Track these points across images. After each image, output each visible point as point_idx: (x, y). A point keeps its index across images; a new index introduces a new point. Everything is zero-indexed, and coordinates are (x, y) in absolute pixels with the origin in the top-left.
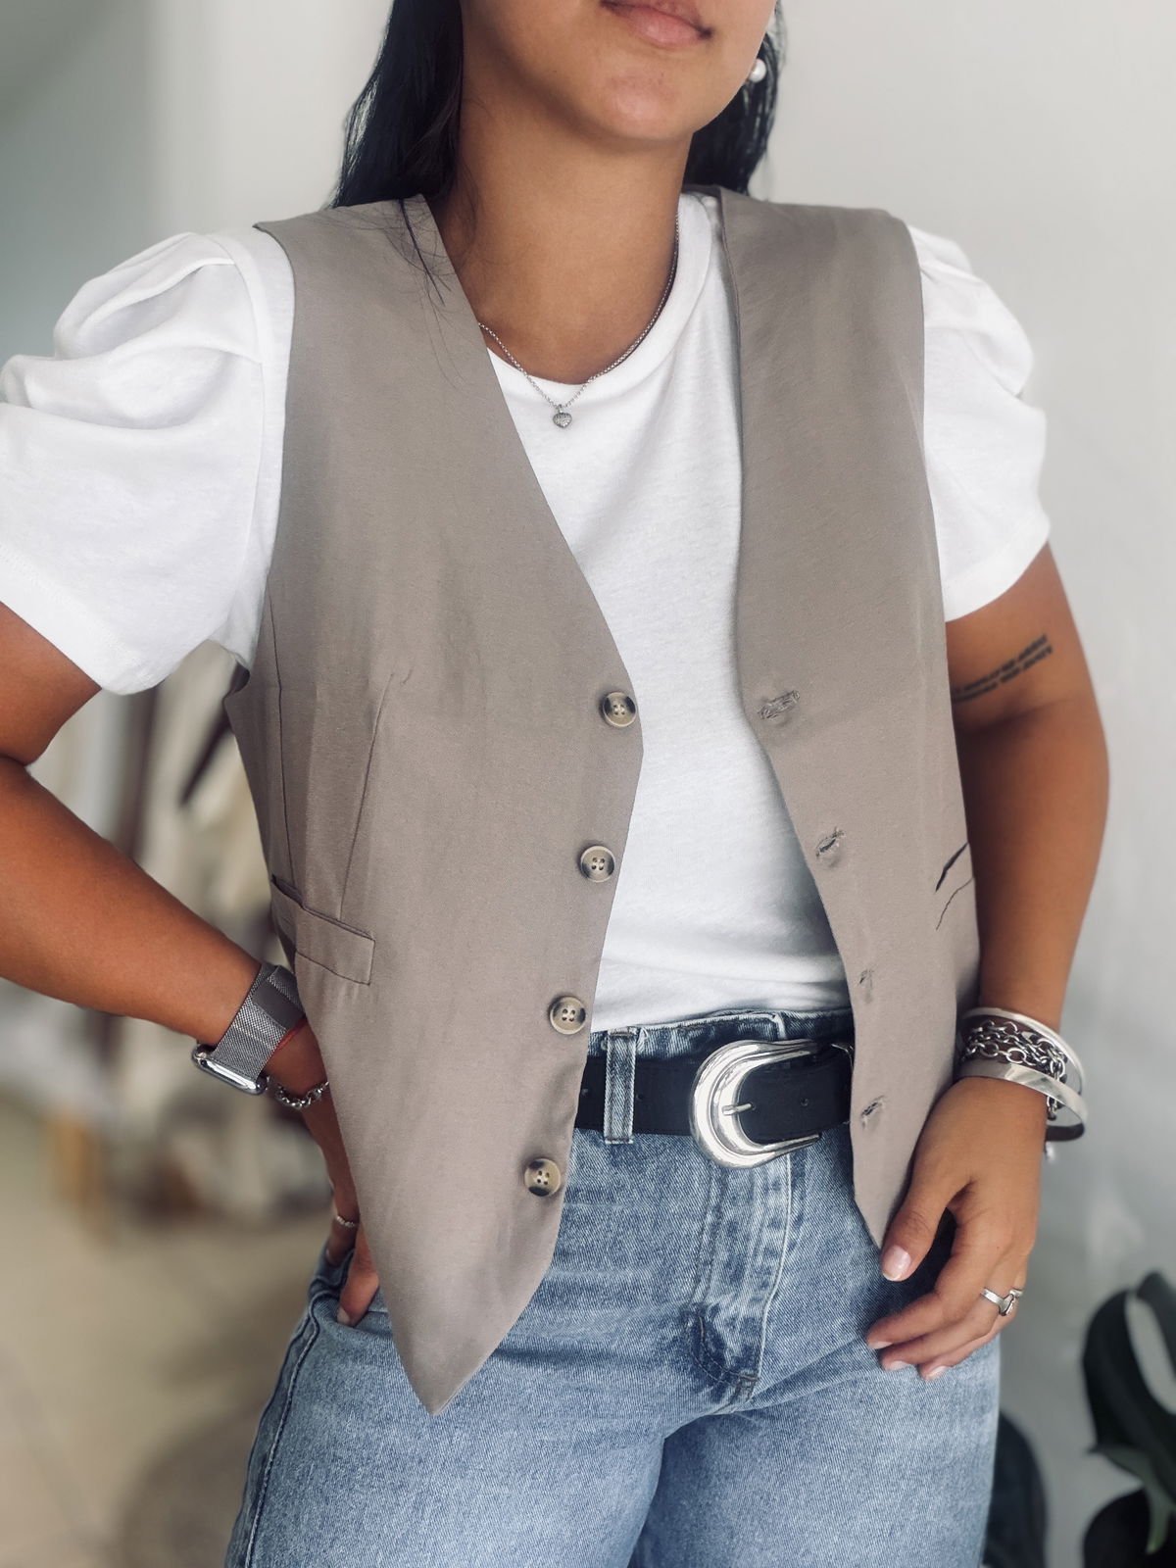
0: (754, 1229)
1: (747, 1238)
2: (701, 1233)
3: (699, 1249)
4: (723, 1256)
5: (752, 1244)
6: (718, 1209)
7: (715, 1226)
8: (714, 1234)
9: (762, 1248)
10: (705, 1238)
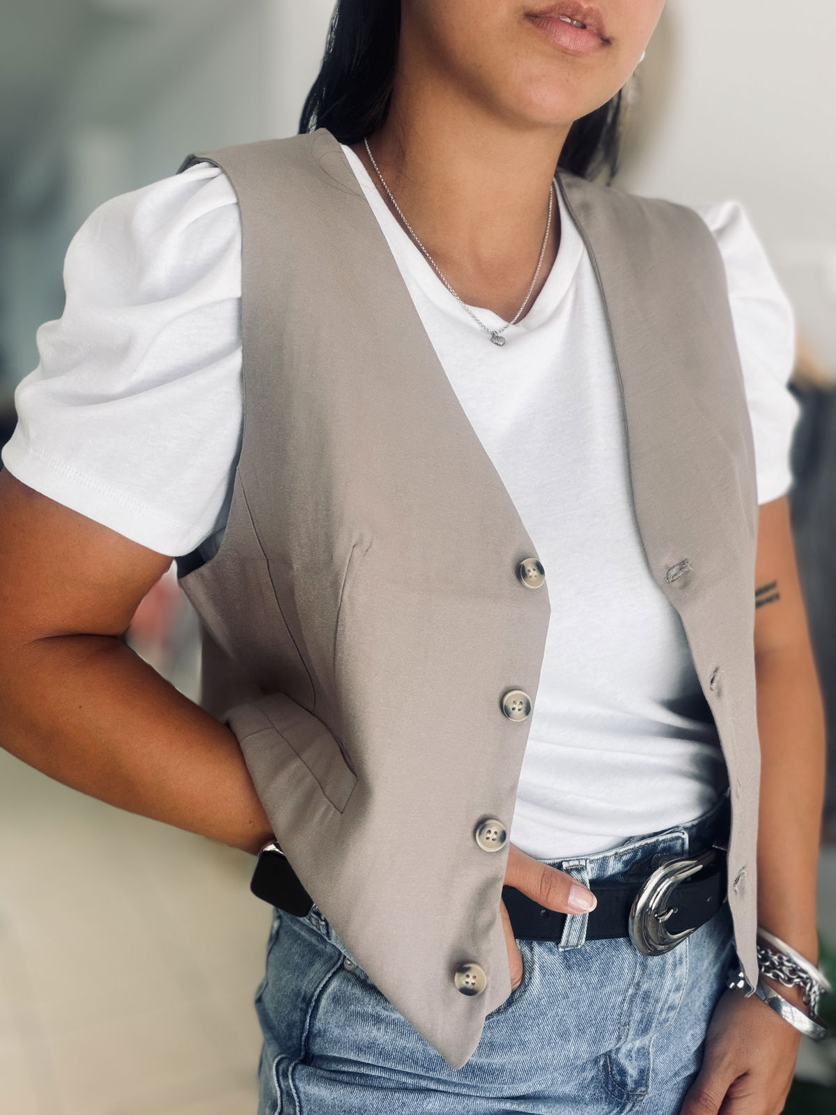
0: (663, 996)
1: (657, 1001)
2: (622, 1003)
3: (620, 1015)
4: (637, 1016)
5: (660, 1005)
6: (638, 984)
7: (634, 996)
8: (631, 1001)
9: (666, 1006)
10: (626, 1007)
